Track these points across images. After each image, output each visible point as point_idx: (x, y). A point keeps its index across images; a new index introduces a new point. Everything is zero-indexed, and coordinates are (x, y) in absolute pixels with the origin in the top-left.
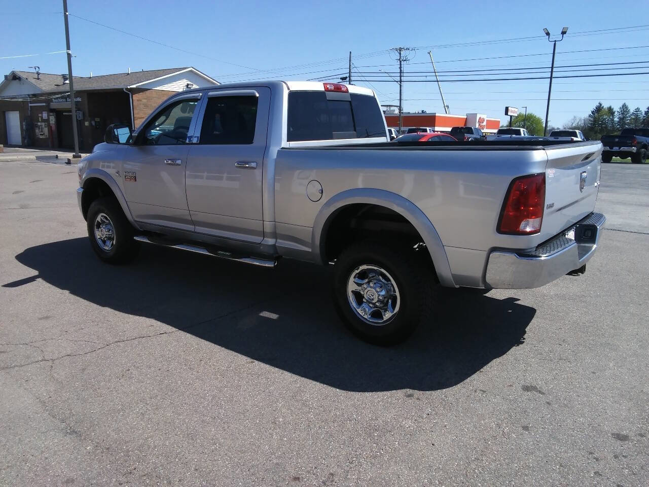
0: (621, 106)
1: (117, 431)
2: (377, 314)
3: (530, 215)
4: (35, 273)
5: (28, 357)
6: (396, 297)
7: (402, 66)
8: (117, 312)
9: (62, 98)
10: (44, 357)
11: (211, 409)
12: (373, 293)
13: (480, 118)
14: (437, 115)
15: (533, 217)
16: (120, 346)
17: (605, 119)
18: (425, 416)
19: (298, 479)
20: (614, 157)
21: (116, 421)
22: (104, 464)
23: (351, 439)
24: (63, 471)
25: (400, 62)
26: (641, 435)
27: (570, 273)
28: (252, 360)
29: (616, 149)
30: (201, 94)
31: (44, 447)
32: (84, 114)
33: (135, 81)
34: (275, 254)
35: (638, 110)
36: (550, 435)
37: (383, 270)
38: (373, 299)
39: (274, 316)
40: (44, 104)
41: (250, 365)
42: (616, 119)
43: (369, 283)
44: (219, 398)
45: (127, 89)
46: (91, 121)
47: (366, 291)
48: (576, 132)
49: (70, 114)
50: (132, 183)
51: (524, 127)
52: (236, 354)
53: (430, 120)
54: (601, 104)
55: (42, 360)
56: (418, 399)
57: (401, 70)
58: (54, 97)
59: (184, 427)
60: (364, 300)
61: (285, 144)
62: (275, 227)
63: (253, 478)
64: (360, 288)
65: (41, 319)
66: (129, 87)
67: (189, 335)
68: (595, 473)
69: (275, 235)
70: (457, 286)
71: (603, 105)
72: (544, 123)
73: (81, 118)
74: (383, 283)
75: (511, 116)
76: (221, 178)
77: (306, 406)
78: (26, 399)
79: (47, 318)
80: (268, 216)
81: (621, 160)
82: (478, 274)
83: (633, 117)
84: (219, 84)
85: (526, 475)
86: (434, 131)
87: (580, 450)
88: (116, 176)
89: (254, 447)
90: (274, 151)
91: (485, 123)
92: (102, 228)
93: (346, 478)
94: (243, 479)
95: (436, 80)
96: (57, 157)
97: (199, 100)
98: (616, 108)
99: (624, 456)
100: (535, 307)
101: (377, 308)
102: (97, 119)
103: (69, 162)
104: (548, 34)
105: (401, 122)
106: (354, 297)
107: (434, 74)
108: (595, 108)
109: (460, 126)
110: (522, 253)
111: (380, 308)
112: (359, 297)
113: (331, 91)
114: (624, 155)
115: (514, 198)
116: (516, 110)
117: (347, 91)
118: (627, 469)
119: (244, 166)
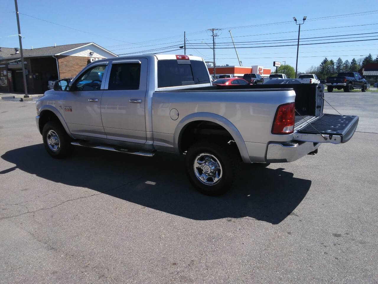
0: (338, 59)
1: (77, 246)
2: (210, 179)
3: (288, 124)
4: (14, 165)
5: (19, 211)
6: (220, 170)
7: (214, 39)
8: (65, 185)
9: (15, 62)
10: (28, 210)
11: (125, 233)
12: (208, 168)
13: (259, 68)
14: (235, 67)
15: (290, 125)
16: (70, 203)
17: (329, 67)
18: (238, 230)
19: (176, 264)
20: (334, 89)
21: (75, 242)
22: (72, 263)
23: (201, 243)
24: (50, 268)
25: (213, 37)
26: (347, 234)
27: (310, 154)
28: (144, 207)
29: (335, 84)
30: (108, 62)
31: (38, 257)
32: (29, 72)
33: (59, 51)
34: (153, 149)
35: (347, 61)
36: (302, 236)
37: (213, 156)
38: (208, 171)
39: (153, 183)
40: (4, 66)
41: (144, 209)
42: (335, 67)
43: (205, 163)
44: (129, 227)
45: (54, 56)
46: (33, 75)
47: (204, 167)
48: (313, 76)
49: (22, 71)
50: (70, 112)
51: (284, 73)
52: (135, 204)
53: (231, 70)
54: (326, 59)
55: (28, 212)
56: (234, 222)
57: (214, 42)
58: (11, 61)
59: (112, 243)
60: (203, 172)
61: (157, 89)
62: (153, 134)
63: (152, 265)
64: (200, 166)
65: (22, 190)
66: (55, 55)
67: (107, 195)
68: (324, 253)
69: (153, 139)
70: (252, 163)
71: (327, 59)
72: (295, 70)
73: (27, 73)
74: (213, 162)
75: (277, 67)
76: (115, 108)
77: (176, 228)
78: (22, 233)
79: (26, 190)
80: (148, 129)
81: (338, 90)
82: (263, 156)
83: (345, 65)
84: (117, 56)
85: (290, 256)
86: (234, 77)
87: (317, 242)
88: (60, 109)
89: (150, 250)
90: (151, 93)
91: (262, 71)
92: (52, 139)
93: (200, 262)
94: (147, 266)
95: (234, 47)
96: (14, 97)
97: (107, 65)
98: (335, 61)
99: (338, 244)
100: (292, 172)
101: (210, 176)
102: (37, 74)
103: (22, 100)
104: (296, 20)
105: (215, 71)
106: (197, 170)
107: (233, 44)
108: (323, 61)
109: (249, 74)
110: (284, 144)
111: (212, 176)
112: (200, 171)
113: (180, 59)
114: (339, 88)
115: (280, 115)
116: (280, 63)
117: (188, 59)
118: (340, 250)
119: (134, 101)
